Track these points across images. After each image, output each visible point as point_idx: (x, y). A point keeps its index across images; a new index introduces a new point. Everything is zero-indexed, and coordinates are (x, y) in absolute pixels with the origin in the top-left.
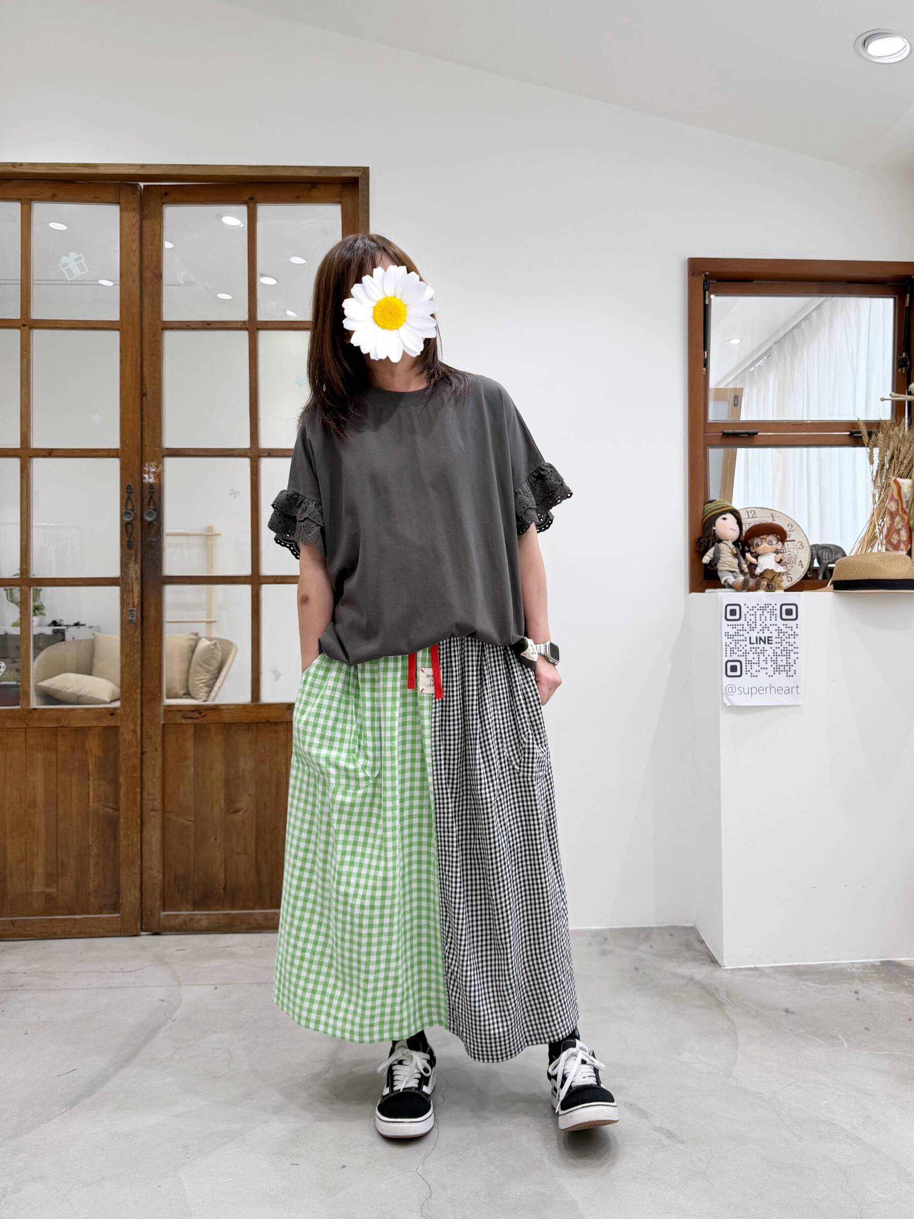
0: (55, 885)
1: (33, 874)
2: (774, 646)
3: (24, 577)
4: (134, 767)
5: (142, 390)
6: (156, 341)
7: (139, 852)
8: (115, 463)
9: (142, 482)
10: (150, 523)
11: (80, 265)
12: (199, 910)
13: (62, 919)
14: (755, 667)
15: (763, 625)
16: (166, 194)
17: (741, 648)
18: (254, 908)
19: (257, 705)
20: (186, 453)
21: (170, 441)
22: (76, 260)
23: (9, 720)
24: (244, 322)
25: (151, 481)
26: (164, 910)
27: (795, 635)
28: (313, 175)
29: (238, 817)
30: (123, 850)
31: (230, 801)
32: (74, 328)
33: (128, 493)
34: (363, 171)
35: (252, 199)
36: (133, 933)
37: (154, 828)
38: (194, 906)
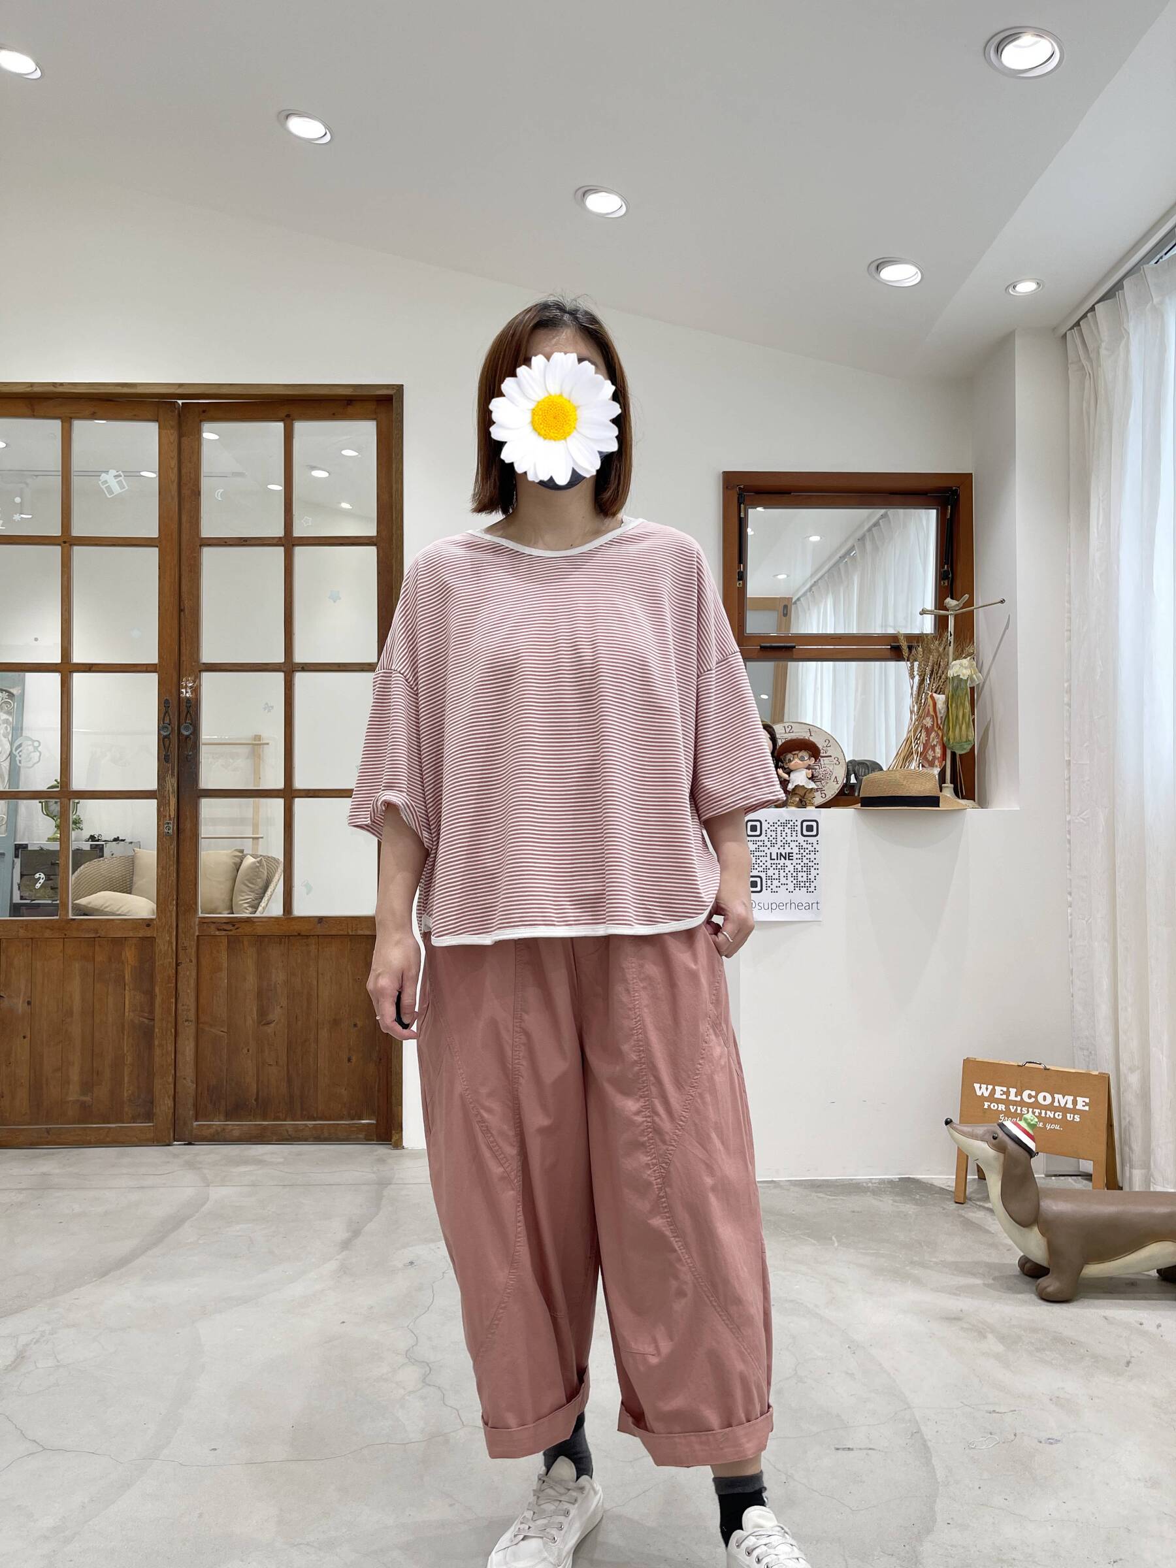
0: (90, 1094)
1: (69, 1083)
2: (794, 862)
3: (64, 789)
4: (169, 977)
5: (180, 605)
6: (195, 557)
7: (173, 1061)
8: (154, 677)
9: (179, 695)
10: (187, 737)
11: (119, 483)
12: (231, 1121)
13: (96, 1127)
14: (776, 883)
15: (784, 841)
16: (204, 412)
17: (761, 864)
18: (285, 1121)
19: (289, 918)
20: (223, 668)
21: (207, 657)
22: (117, 478)
23: (48, 930)
24: (280, 538)
25: (188, 695)
26: (196, 1121)
27: (816, 851)
28: (347, 393)
29: (270, 1029)
30: (157, 1059)
31: (263, 1013)
33: (165, 707)
34: (397, 390)
35: (288, 416)
36: (165, 1142)
37: (188, 1039)
38: (226, 1115)
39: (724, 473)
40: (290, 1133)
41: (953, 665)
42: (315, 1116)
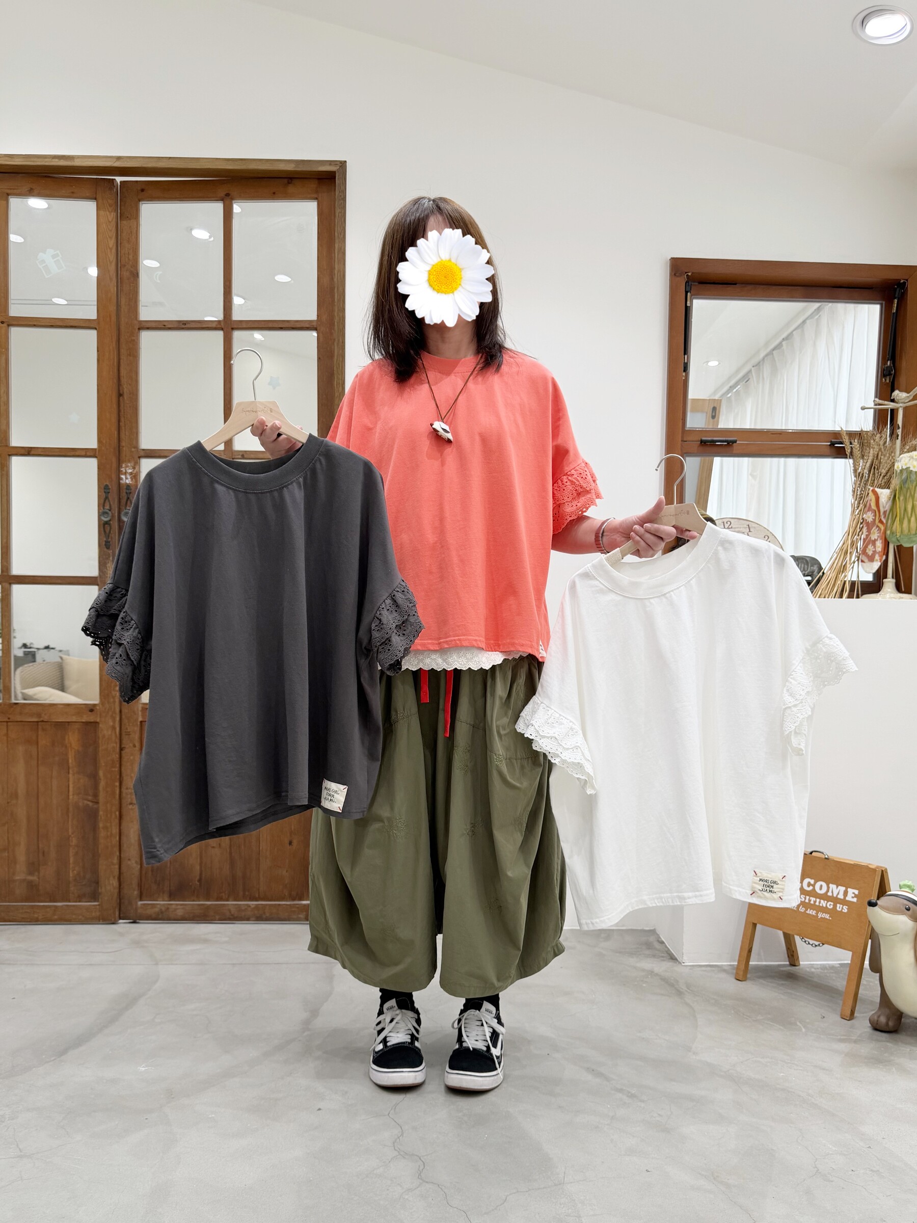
0: (36, 874)
1: (15, 863)
3: (5, 574)
4: (113, 761)
5: (119, 390)
6: (134, 340)
7: (118, 842)
8: (93, 463)
9: (119, 482)
11: (57, 262)
12: (175, 901)
13: (44, 905)
16: (142, 190)
18: (228, 901)
20: (162, 455)
22: (54, 256)
24: (219, 321)
25: (128, 482)
26: (141, 900)
28: (289, 169)
30: (102, 841)
32: (52, 326)
33: (105, 493)
34: (340, 166)
35: (228, 195)
36: (111, 920)
37: (132, 822)
38: (170, 896)
39: (672, 258)
40: (232, 913)
41: (902, 458)
42: (257, 896)
